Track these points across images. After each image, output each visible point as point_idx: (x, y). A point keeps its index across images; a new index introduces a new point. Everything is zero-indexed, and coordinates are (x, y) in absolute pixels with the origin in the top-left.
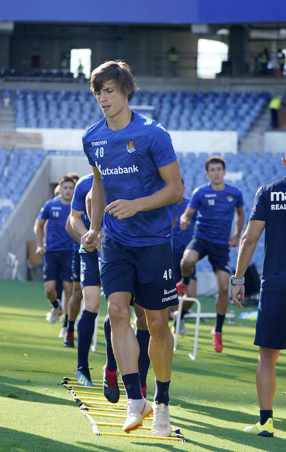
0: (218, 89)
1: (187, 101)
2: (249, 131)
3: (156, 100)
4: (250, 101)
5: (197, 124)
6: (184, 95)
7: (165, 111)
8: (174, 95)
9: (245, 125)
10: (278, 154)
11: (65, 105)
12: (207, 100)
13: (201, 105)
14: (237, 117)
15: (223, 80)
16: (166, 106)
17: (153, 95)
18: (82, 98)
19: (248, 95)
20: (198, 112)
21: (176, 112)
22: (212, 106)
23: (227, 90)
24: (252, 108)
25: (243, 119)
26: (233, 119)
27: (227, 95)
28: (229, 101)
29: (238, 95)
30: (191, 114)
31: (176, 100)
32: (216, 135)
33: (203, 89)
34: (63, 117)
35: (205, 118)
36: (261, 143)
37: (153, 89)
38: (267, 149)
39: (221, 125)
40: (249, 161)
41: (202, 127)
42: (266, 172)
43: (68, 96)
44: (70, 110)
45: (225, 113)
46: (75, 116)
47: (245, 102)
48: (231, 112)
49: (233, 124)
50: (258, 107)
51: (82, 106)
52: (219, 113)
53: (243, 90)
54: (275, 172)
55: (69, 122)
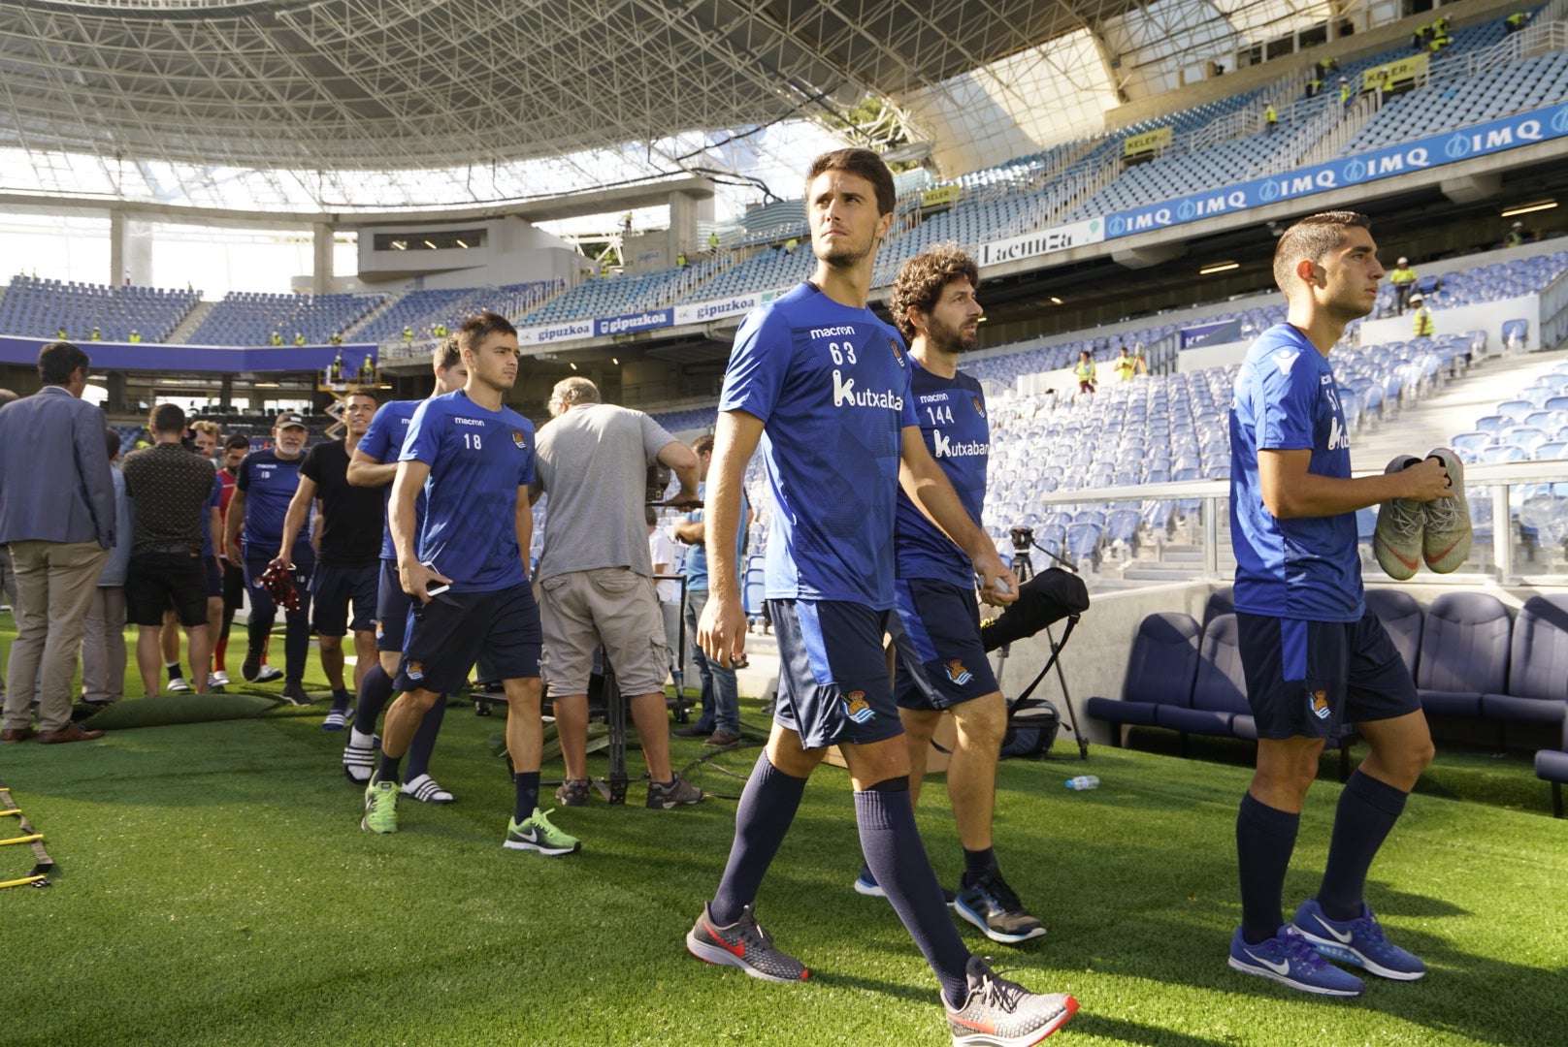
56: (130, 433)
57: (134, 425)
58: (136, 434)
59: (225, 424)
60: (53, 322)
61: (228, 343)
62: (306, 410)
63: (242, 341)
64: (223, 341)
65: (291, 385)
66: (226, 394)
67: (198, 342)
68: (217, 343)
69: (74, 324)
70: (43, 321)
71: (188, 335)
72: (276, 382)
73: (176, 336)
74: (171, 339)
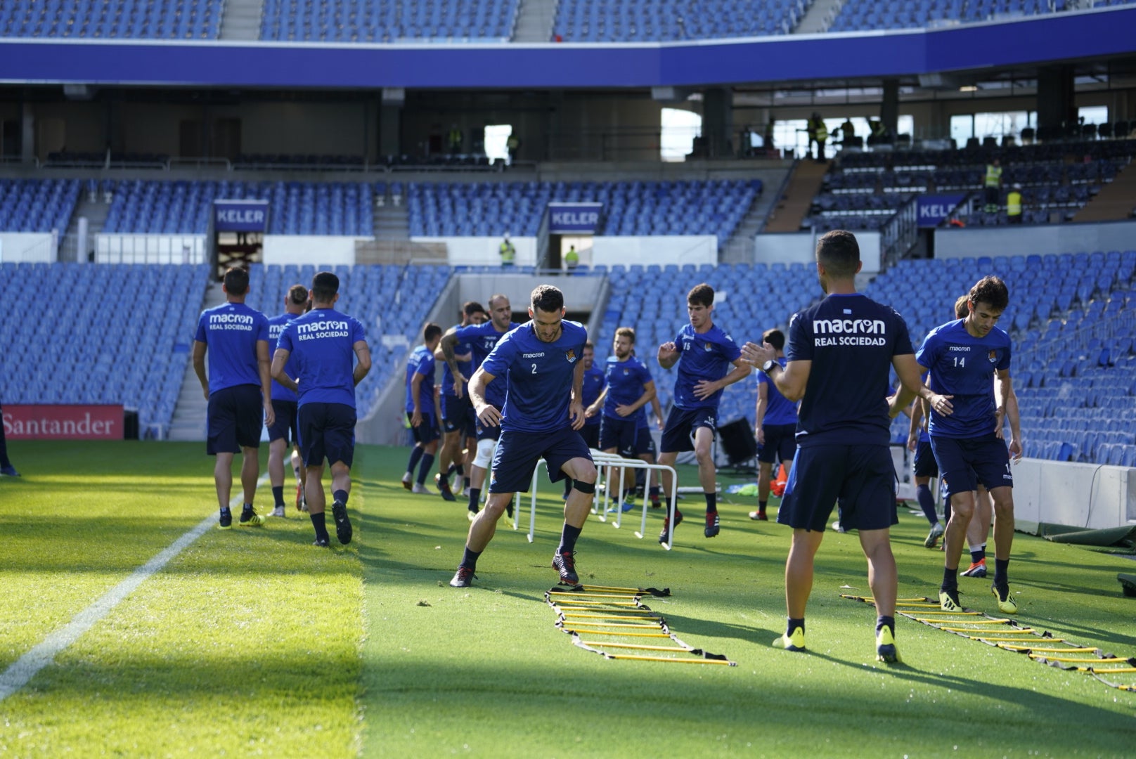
0: (688, 177)
1: (647, 194)
2: (733, 233)
3: (603, 194)
4: (735, 192)
5: (661, 226)
6: (643, 186)
7: (616, 209)
8: (629, 187)
9: (728, 226)
10: (774, 265)
11: (477, 203)
12: (675, 192)
13: (667, 200)
14: (717, 216)
15: (696, 164)
16: (618, 201)
17: (599, 187)
18: (501, 194)
19: (732, 185)
20: (662, 208)
21: (632, 210)
22: (681, 201)
23: (702, 178)
24: (737, 202)
25: (725, 218)
26: (711, 219)
27: (702, 185)
28: (705, 193)
29: (717, 185)
30: (654, 212)
31: (632, 194)
32: (688, 240)
33: (669, 177)
34: (476, 220)
35: (672, 218)
36: (751, 250)
37: (599, 179)
38: (759, 259)
39: (694, 226)
40: (735, 276)
41: (667, 231)
42: (759, 290)
43: (481, 190)
44: (485, 210)
45: (700, 211)
46: (492, 218)
47: (727, 194)
48: (708, 209)
49: (712, 226)
50: (745, 201)
51: (501, 203)
52: (692, 210)
53: (725, 177)
54: (771, 290)
55: (483, 226)
56: (742, 193)
57: (747, 176)
58: (750, 192)
59: (889, 167)
60: (631, 12)
61: (898, 22)
62: (1026, 133)
63: (920, 16)
64: (888, 19)
65: (997, 85)
66: (888, 111)
67: (849, 25)
68: (880, 23)
69: (660, 11)
70: (617, 12)
71: (832, 14)
72: (973, 85)
73: (813, 17)
74: (805, 24)
